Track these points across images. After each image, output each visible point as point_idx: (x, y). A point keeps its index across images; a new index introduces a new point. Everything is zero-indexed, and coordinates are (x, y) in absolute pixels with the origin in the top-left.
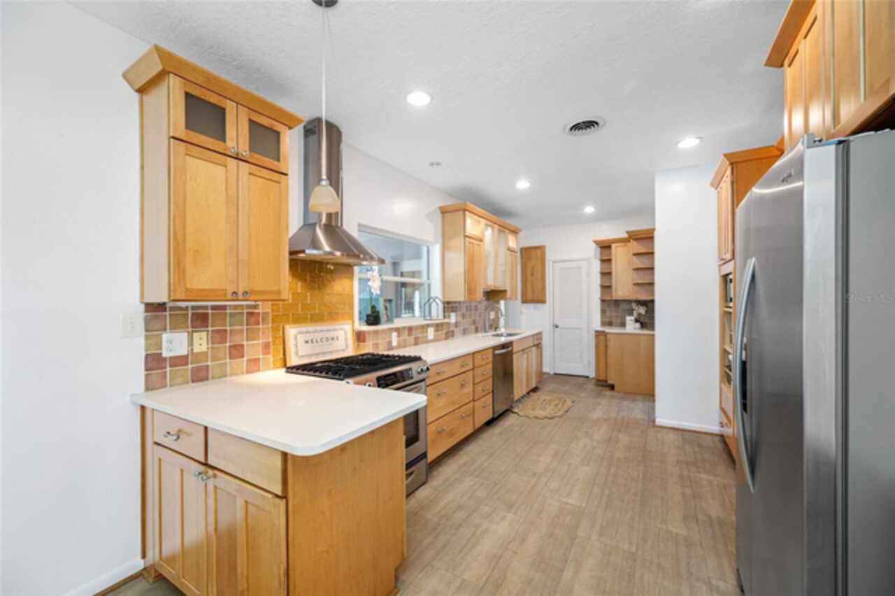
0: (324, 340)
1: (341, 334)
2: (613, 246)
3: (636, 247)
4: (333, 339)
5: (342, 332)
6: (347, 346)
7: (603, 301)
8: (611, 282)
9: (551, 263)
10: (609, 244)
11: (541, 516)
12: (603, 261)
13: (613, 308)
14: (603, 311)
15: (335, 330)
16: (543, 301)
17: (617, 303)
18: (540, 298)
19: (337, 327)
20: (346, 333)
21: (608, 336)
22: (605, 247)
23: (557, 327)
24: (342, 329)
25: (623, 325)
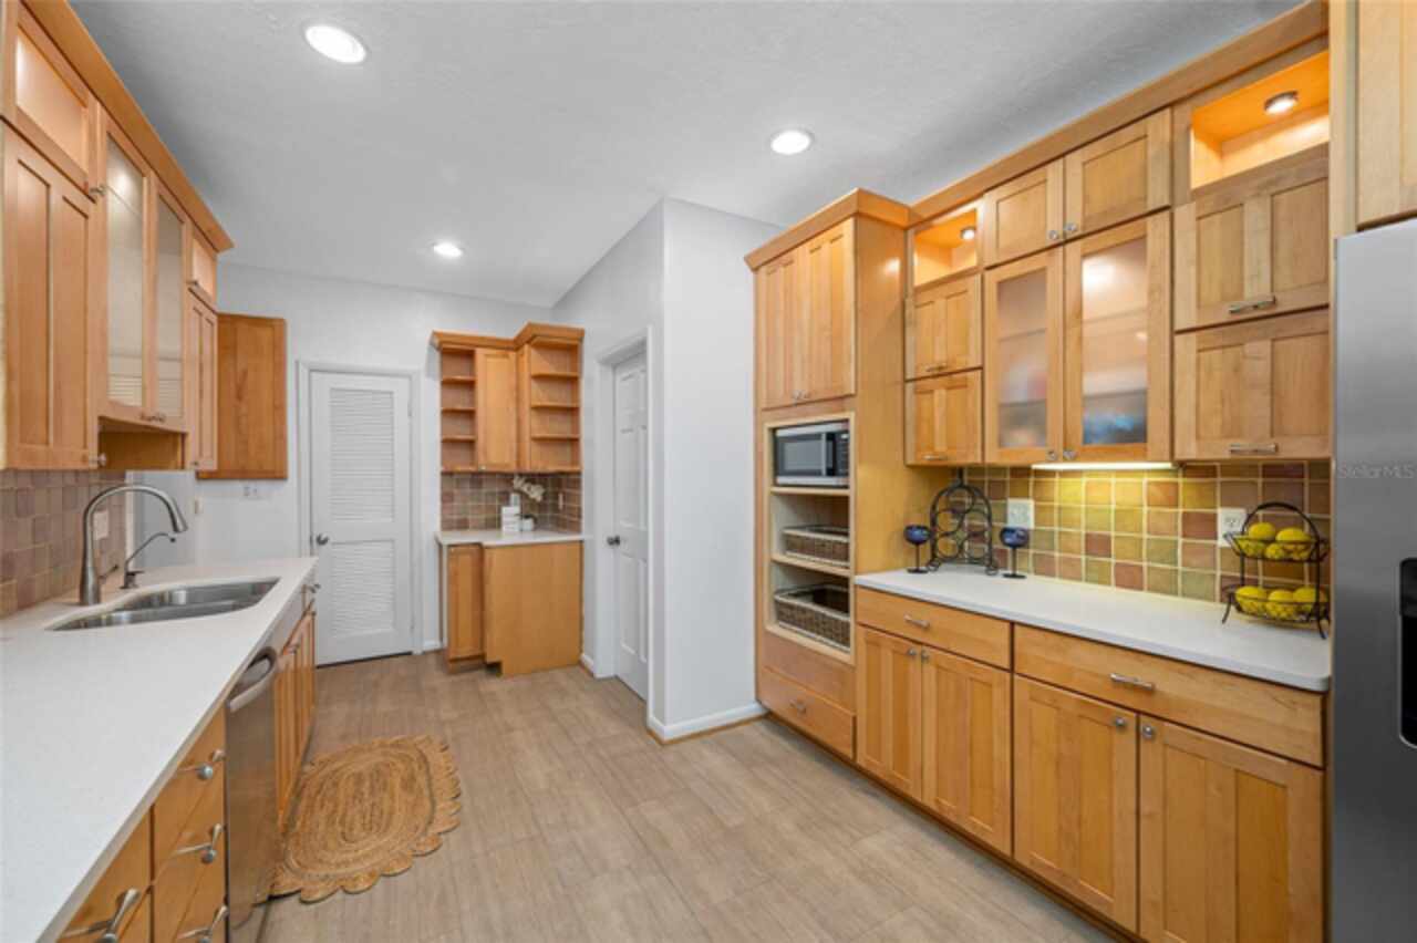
2: (480, 353)
3: (536, 362)
7: (446, 474)
8: (474, 432)
9: (304, 372)
10: (470, 348)
12: (448, 384)
13: (469, 491)
14: (446, 498)
16: (277, 474)
17: (477, 478)
18: (268, 467)
21: (487, 553)
22: (456, 354)
23: (322, 542)
25: (495, 524)
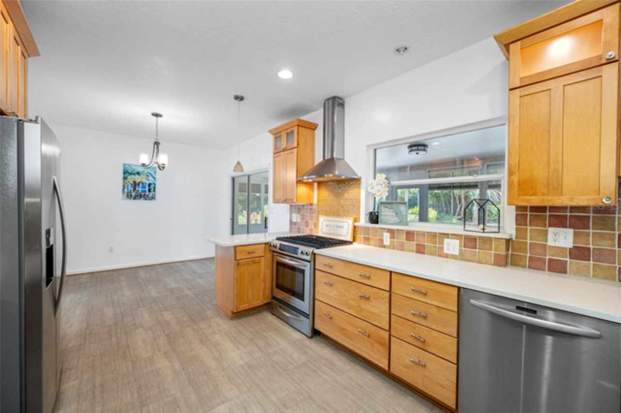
0: (335, 226)
1: (346, 225)
4: (340, 227)
5: (346, 224)
6: (348, 234)
11: (225, 377)
15: (342, 222)
19: (345, 220)
20: (349, 225)
24: (346, 222)
